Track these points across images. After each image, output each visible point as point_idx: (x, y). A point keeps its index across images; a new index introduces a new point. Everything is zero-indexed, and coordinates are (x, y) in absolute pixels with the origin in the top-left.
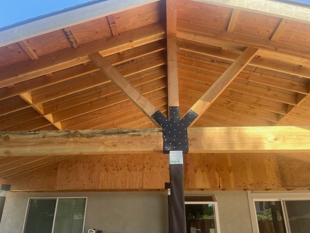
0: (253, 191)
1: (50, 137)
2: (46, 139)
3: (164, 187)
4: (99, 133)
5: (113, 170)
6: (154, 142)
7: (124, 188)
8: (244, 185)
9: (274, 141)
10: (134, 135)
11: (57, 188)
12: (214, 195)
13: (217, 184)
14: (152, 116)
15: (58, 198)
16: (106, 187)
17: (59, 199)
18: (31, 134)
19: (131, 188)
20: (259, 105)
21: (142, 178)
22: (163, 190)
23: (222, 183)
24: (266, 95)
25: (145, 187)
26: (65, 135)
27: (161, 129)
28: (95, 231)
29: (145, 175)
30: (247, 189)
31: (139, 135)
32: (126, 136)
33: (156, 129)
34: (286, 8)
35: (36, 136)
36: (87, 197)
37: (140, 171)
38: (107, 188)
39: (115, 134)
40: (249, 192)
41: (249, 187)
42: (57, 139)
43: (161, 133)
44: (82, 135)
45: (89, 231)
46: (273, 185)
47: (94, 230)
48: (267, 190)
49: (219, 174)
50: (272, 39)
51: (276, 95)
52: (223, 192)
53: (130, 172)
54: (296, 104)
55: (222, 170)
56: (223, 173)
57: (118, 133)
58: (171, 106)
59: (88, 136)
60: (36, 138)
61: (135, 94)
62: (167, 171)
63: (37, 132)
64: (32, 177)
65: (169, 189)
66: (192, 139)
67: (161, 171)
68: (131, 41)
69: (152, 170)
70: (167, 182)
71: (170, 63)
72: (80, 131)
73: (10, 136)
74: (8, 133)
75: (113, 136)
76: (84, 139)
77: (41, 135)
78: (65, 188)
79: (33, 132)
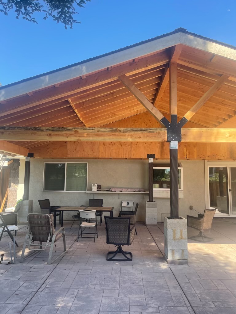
0: (209, 160)
1: (102, 131)
2: (99, 132)
3: (146, 157)
4: (130, 130)
6: (162, 136)
7: (117, 157)
8: (204, 156)
9: (228, 137)
10: (150, 132)
11: (69, 156)
12: (180, 163)
13: (184, 156)
14: (161, 121)
15: (66, 163)
16: (104, 156)
18: (90, 129)
19: (123, 157)
20: (224, 104)
21: (131, 151)
22: (144, 159)
23: (188, 155)
24: (229, 99)
25: (132, 157)
26: (111, 131)
27: (166, 128)
28: (96, 185)
30: (205, 159)
31: (153, 132)
32: (146, 132)
33: (163, 129)
35: (93, 130)
36: (88, 163)
37: (129, 145)
38: (105, 157)
39: (139, 131)
40: (206, 161)
41: (207, 158)
42: (106, 133)
43: (166, 131)
44: (120, 131)
46: (224, 157)
48: (219, 160)
49: (186, 148)
52: (187, 161)
53: (121, 146)
55: (189, 146)
56: (189, 148)
57: (141, 130)
58: (172, 114)
59: (124, 132)
60: (94, 132)
61: (150, 106)
62: (149, 146)
63: (93, 128)
64: (49, 148)
65: (150, 159)
66: (184, 135)
67: (144, 146)
68: (146, 67)
69: (137, 145)
70: (149, 154)
71: (172, 84)
72: (119, 128)
73: (78, 130)
74: (76, 128)
75: (138, 132)
76: (122, 133)
77: (96, 130)
78: (75, 157)
79: (91, 128)
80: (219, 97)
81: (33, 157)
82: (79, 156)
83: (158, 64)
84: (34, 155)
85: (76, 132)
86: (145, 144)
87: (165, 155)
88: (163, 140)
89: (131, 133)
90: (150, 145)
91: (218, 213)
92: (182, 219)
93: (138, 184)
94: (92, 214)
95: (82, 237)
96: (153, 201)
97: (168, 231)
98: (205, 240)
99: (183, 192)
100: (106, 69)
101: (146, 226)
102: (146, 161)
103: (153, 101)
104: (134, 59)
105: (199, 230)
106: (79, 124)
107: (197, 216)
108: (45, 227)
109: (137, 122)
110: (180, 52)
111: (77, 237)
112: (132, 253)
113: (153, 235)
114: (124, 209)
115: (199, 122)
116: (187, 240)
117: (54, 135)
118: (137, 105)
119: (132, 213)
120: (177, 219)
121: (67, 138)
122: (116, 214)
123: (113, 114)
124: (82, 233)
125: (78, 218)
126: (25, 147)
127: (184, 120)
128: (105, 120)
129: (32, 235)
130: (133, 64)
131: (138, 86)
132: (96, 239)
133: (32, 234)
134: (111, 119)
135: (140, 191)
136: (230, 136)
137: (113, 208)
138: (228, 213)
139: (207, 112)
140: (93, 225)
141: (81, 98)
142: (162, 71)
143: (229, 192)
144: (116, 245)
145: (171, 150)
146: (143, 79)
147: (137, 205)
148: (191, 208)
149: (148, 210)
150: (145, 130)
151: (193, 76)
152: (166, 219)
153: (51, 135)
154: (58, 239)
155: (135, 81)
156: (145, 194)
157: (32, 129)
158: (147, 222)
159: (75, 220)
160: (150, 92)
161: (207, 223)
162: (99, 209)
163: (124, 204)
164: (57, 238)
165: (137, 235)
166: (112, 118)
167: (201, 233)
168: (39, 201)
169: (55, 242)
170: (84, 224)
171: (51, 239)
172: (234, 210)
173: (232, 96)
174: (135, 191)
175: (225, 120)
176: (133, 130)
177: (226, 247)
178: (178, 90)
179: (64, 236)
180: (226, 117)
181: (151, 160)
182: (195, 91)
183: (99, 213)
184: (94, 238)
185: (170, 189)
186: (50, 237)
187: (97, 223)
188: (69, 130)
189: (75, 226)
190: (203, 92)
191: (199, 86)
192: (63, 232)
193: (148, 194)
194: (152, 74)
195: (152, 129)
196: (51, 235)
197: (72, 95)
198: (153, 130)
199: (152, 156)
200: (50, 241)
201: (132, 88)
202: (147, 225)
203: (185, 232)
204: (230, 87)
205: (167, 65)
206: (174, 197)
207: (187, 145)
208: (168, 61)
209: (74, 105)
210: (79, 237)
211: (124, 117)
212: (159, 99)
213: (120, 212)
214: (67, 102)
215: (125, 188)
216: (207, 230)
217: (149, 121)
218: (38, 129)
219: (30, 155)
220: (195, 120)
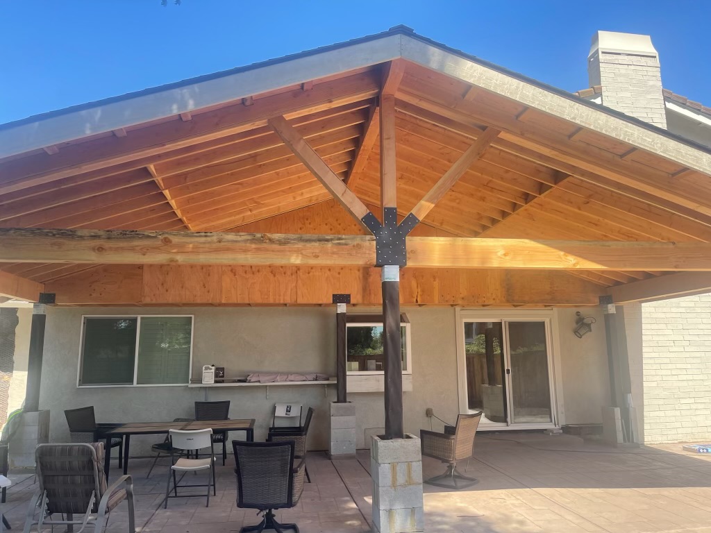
0: (464, 307)
1: (228, 241)
2: (222, 244)
3: (331, 301)
4: (294, 240)
5: (246, 272)
6: (365, 253)
7: (265, 302)
8: (453, 299)
9: (503, 257)
10: (339, 244)
11: (147, 300)
12: (405, 314)
13: (413, 297)
14: (362, 219)
15: (139, 317)
16: (234, 301)
17: (142, 318)
18: (200, 236)
19: (277, 302)
21: (296, 287)
22: (327, 305)
23: (421, 295)
24: (502, 178)
25: (299, 302)
26: (250, 240)
27: (374, 237)
28: (213, 368)
29: (300, 282)
30: (456, 305)
31: (346, 244)
32: (329, 245)
33: (368, 237)
34: (541, 95)
35: (209, 239)
36: (193, 316)
37: (292, 274)
38: (236, 302)
39: (315, 241)
40: (458, 309)
41: (460, 302)
42: (239, 244)
43: (374, 243)
44: (271, 241)
45: (204, 368)
46: (494, 299)
47: (213, 366)
48: (484, 306)
49: (417, 281)
50: (520, 119)
51: (515, 179)
52: (419, 308)
53: (274, 276)
54: (540, 194)
55: (422, 276)
56: (423, 280)
57: (320, 240)
58: (386, 206)
59: (280, 243)
60: (209, 243)
61: (338, 187)
62: (338, 276)
63: (209, 234)
64: (97, 281)
65: (339, 304)
66: (412, 251)
67: (326, 275)
68: (331, 102)
69: (311, 274)
70: (336, 293)
71: (385, 143)
72: (269, 235)
73: (171, 237)
74: (167, 233)
75: (314, 244)
76: (276, 247)
77: (215, 238)
78: (161, 301)
79: (203, 234)
80: (482, 174)
81: (54, 302)
82: (170, 300)
83: (358, 98)
84: (56, 297)
85: (167, 241)
86: (328, 272)
87: (373, 296)
88: (368, 263)
89: (296, 246)
90: (339, 273)
91: (485, 423)
92: (410, 438)
93: (311, 362)
94: (201, 438)
95: (176, 496)
96: (345, 401)
97: (380, 468)
98: (460, 483)
99: (411, 377)
100: (240, 102)
101: (330, 459)
102: (331, 309)
103: (346, 176)
104: (303, 84)
105: (447, 461)
106: (173, 224)
107: (442, 431)
108: (83, 477)
109: (310, 223)
110: (402, 74)
111: (163, 496)
112: (299, 526)
113: (346, 480)
114: (278, 424)
115: (442, 224)
116: (421, 486)
117: (111, 249)
118: (311, 184)
119: (299, 431)
120: (400, 440)
121: (143, 256)
122: (260, 435)
123: (256, 202)
124: (175, 487)
125: (167, 450)
126: (34, 279)
127: (412, 218)
128: (237, 217)
129: (47, 499)
130: (301, 94)
131: (312, 142)
132: (210, 498)
133: (47, 496)
134: (249, 213)
135: (316, 380)
136: (505, 255)
137: (253, 421)
138: (505, 421)
139: (458, 203)
140: (203, 464)
141: (180, 163)
142: (366, 112)
143: (506, 375)
144: (261, 510)
145: (384, 284)
146: (323, 128)
147: (310, 411)
148: (429, 413)
149: (336, 422)
150: (327, 240)
151: (428, 126)
152: (376, 441)
153: (103, 249)
154: (116, 503)
155: (305, 130)
156: (328, 385)
157: (54, 235)
158: (333, 452)
159: (158, 456)
160: (338, 157)
161: (462, 446)
162: (220, 425)
163: (281, 411)
164: (112, 502)
165: (309, 482)
166: (254, 212)
167: (450, 467)
168: (67, 412)
169: (106, 513)
170: (183, 464)
171: (96, 505)
172: (517, 414)
173: (507, 172)
174: (304, 378)
175: (494, 221)
176: (301, 240)
177: (503, 496)
178: (399, 155)
179: (129, 495)
180: (496, 216)
181: (342, 308)
182: (433, 158)
183: (219, 436)
184: (208, 496)
185: (383, 372)
186: (93, 500)
187: (215, 459)
188: (149, 237)
189: (160, 470)
190: (449, 161)
191: (440, 149)
192: (128, 486)
193: (336, 386)
194: (344, 119)
195: (344, 237)
196: (96, 496)
197: (159, 157)
198: (345, 239)
199: (344, 298)
200: (95, 510)
201: (299, 147)
202: (332, 457)
203: (417, 467)
204: (502, 154)
205: (375, 101)
206: (392, 390)
207: (419, 273)
208: (376, 93)
209: (163, 179)
210: (168, 497)
211: (282, 211)
212: (357, 173)
213: (270, 429)
214: (146, 172)
215: (282, 373)
216: (464, 461)
217: (337, 220)
218: (70, 235)
219: (47, 299)
220: (433, 221)
